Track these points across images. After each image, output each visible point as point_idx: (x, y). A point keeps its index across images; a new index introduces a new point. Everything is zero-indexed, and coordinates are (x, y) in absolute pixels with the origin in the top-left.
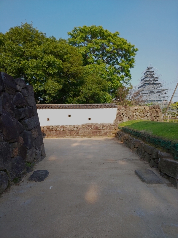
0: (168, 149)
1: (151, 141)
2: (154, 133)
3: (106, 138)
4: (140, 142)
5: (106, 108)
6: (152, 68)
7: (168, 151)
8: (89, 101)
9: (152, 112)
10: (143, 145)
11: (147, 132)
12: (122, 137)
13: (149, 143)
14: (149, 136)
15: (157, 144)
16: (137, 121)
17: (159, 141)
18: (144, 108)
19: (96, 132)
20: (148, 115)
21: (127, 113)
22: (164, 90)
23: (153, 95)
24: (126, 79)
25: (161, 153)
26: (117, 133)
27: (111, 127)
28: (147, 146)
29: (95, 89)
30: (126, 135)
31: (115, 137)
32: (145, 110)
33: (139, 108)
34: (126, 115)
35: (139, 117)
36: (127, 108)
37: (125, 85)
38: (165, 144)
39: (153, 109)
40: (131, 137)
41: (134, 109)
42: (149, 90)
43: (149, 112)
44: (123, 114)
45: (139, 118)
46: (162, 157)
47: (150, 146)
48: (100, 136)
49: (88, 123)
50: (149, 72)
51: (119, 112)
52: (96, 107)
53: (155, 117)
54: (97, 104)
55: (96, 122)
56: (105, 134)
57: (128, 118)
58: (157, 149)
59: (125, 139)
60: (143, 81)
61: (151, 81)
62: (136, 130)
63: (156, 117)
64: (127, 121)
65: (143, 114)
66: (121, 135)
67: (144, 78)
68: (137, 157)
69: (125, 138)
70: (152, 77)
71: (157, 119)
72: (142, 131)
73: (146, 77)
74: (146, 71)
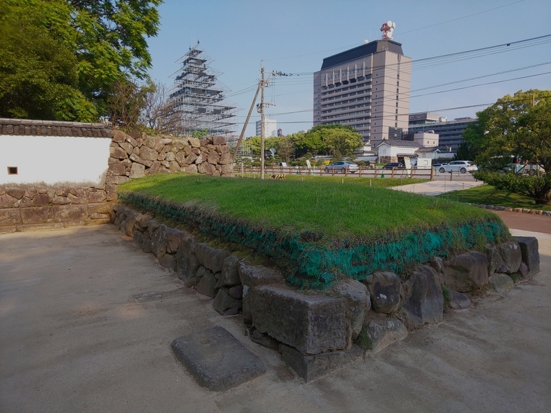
0: (269, 256)
1: (217, 233)
2: (223, 209)
3: (80, 227)
4: (182, 235)
5: (73, 135)
6: (200, 52)
7: (269, 261)
8: (10, 111)
9: (208, 153)
10: (193, 246)
11: (201, 208)
12: (127, 222)
13: (211, 240)
14: (209, 218)
15: (233, 242)
16: (170, 175)
17: (240, 231)
18: (189, 142)
19: (41, 212)
20: (199, 159)
21: (143, 154)
22: (227, 109)
23: (204, 118)
24: (136, 64)
25: (249, 269)
26: (115, 212)
27: (93, 195)
28: (205, 248)
29: (28, 71)
30: (140, 217)
31: (108, 223)
32: (190, 147)
33: (173, 142)
34: (138, 159)
35: (176, 164)
36: (141, 140)
37: (133, 79)
38: (258, 239)
39: (210, 146)
40: (154, 223)
41: (161, 142)
42: (196, 105)
43: (199, 152)
44: (129, 156)
45: (175, 168)
46: (253, 282)
47: (213, 249)
48: (56, 225)
49: (9, 185)
50: (194, 61)
51: (116, 150)
52: (34, 131)
53: (215, 165)
54: (40, 121)
55: (40, 181)
56: (76, 216)
57: (147, 167)
58: (235, 256)
59: (138, 230)
60: (181, 82)
61: (201, 84)
62: (168, 201)
63: (217, 165)
64: (144, 175)
65: (185, 157)
66: (125, 216)
67: (184, 75)
68: (176, 282)
69: (137, 226)
70: (201, 74)
71: (221, 170)
72: (189, 204)
73: (189, 73)
74: (188, 57)
